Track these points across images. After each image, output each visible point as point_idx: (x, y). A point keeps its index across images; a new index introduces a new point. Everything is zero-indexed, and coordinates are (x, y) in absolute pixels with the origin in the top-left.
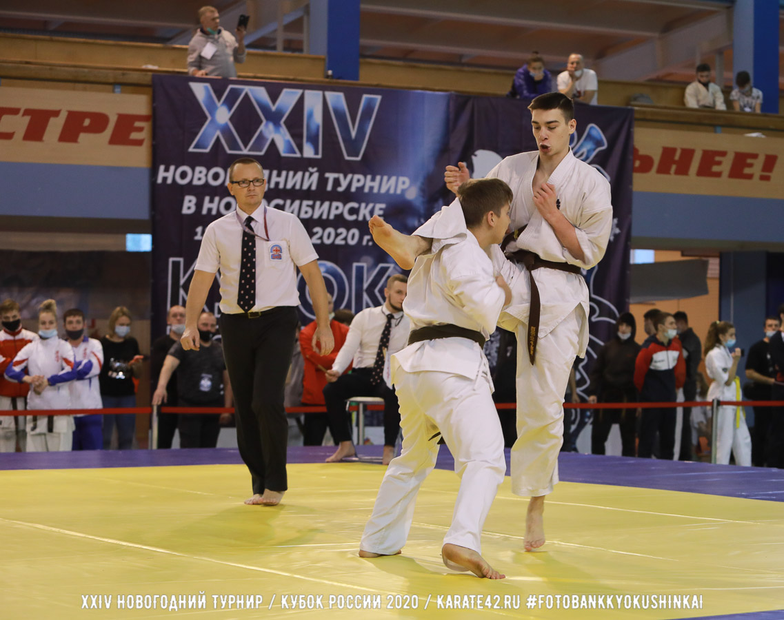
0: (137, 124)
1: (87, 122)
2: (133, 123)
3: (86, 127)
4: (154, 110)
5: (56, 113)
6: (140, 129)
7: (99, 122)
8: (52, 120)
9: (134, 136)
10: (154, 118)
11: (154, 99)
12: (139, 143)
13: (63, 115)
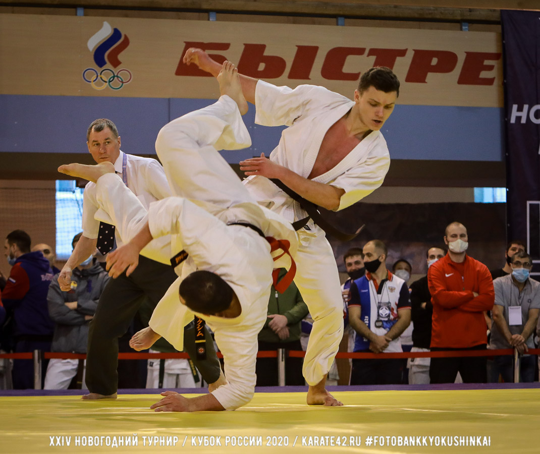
0: (487, 62)
1: (434, 61)
2: (483, 62)
3: (433, 66)
4: (504, 47)
5: (402, 53)
6: (490, 68)
7: (446, 61)
8: (399, 59)
9: (484, 74)
10: (503, 55)
11: (503, 36)
12: (489, 82)
13: (410, 55)
